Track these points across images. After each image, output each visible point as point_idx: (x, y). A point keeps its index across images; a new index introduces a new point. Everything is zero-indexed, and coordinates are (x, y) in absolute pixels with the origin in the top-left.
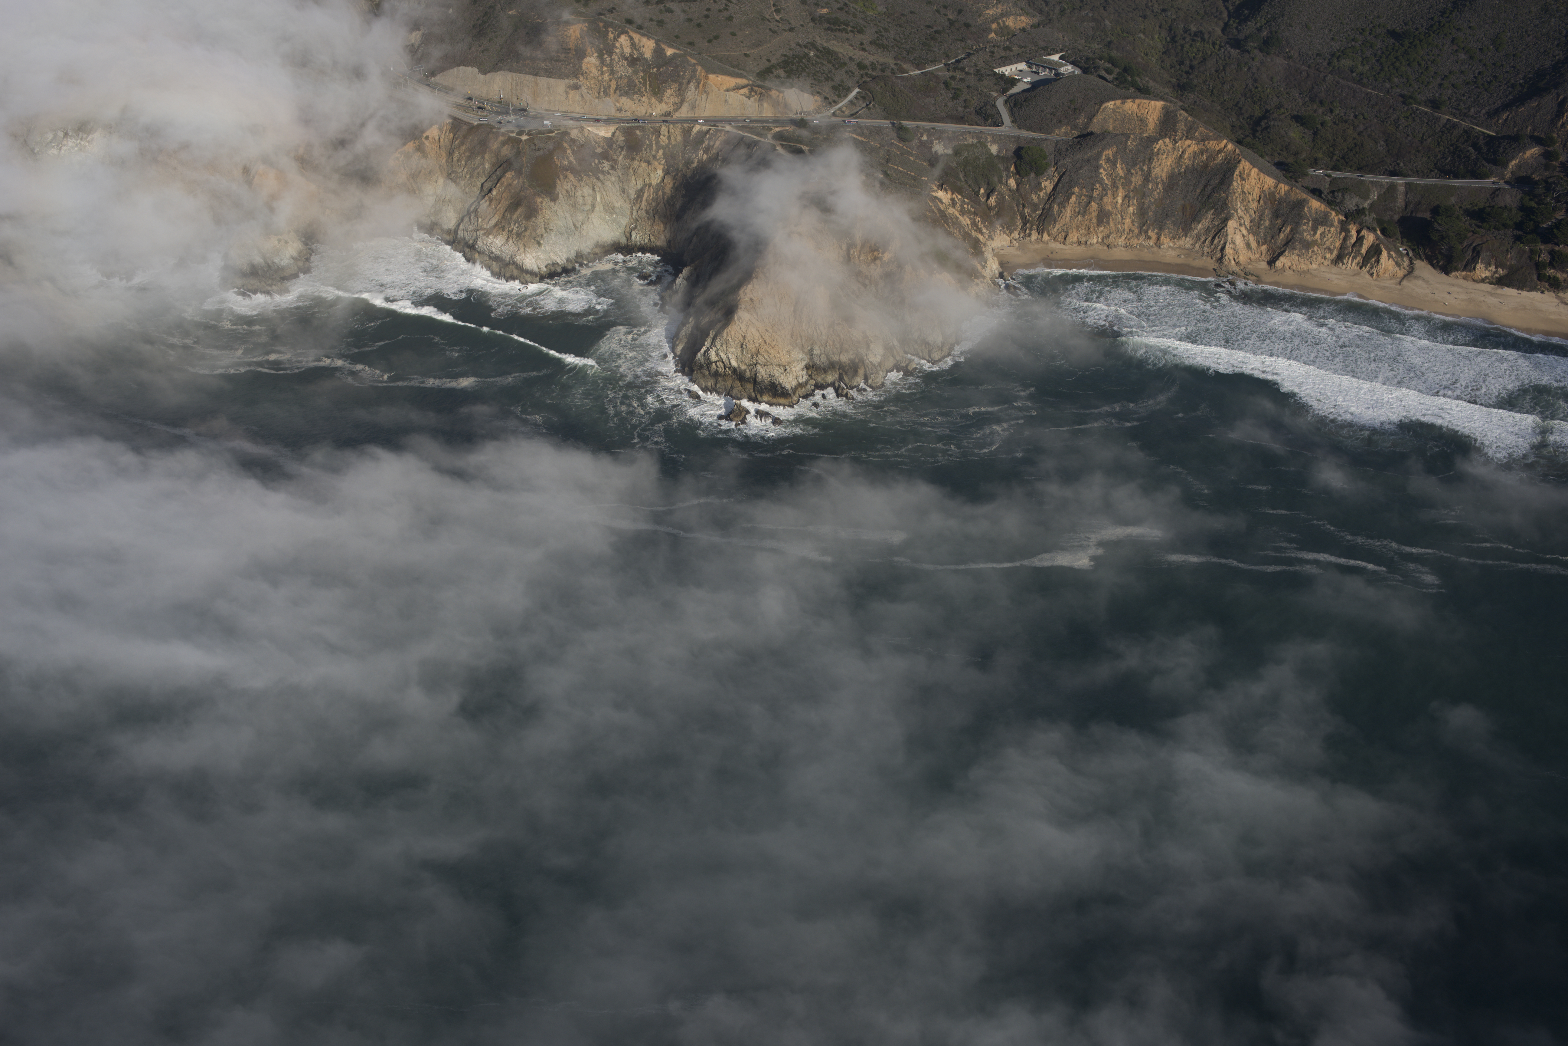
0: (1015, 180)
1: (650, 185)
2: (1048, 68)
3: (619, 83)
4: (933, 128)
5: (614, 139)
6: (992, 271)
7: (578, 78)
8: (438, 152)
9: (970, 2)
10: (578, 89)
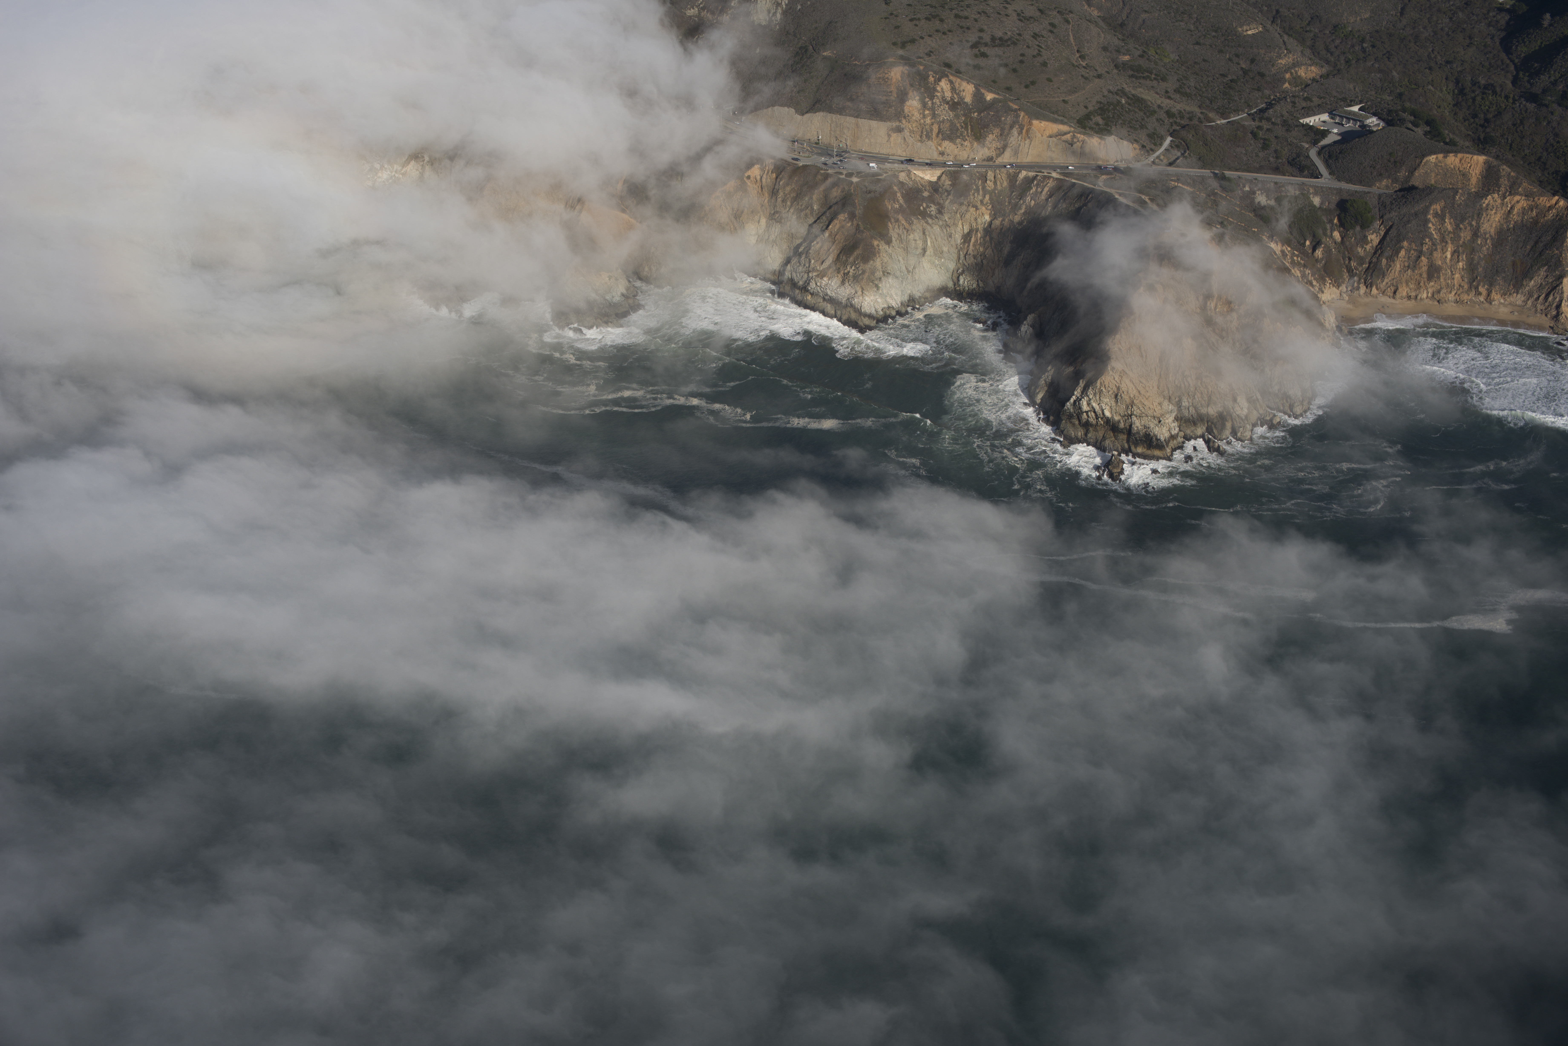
0: (1339, 232)
1: (977, 230)
2: (1354, 120)
3: (942, 127)
4: (1256, 179)
5: (940, 183)
6: (1331, 324)
7: (900, 121)
8: (760, 191)
9: (1262, 52)
10: (900, 132)
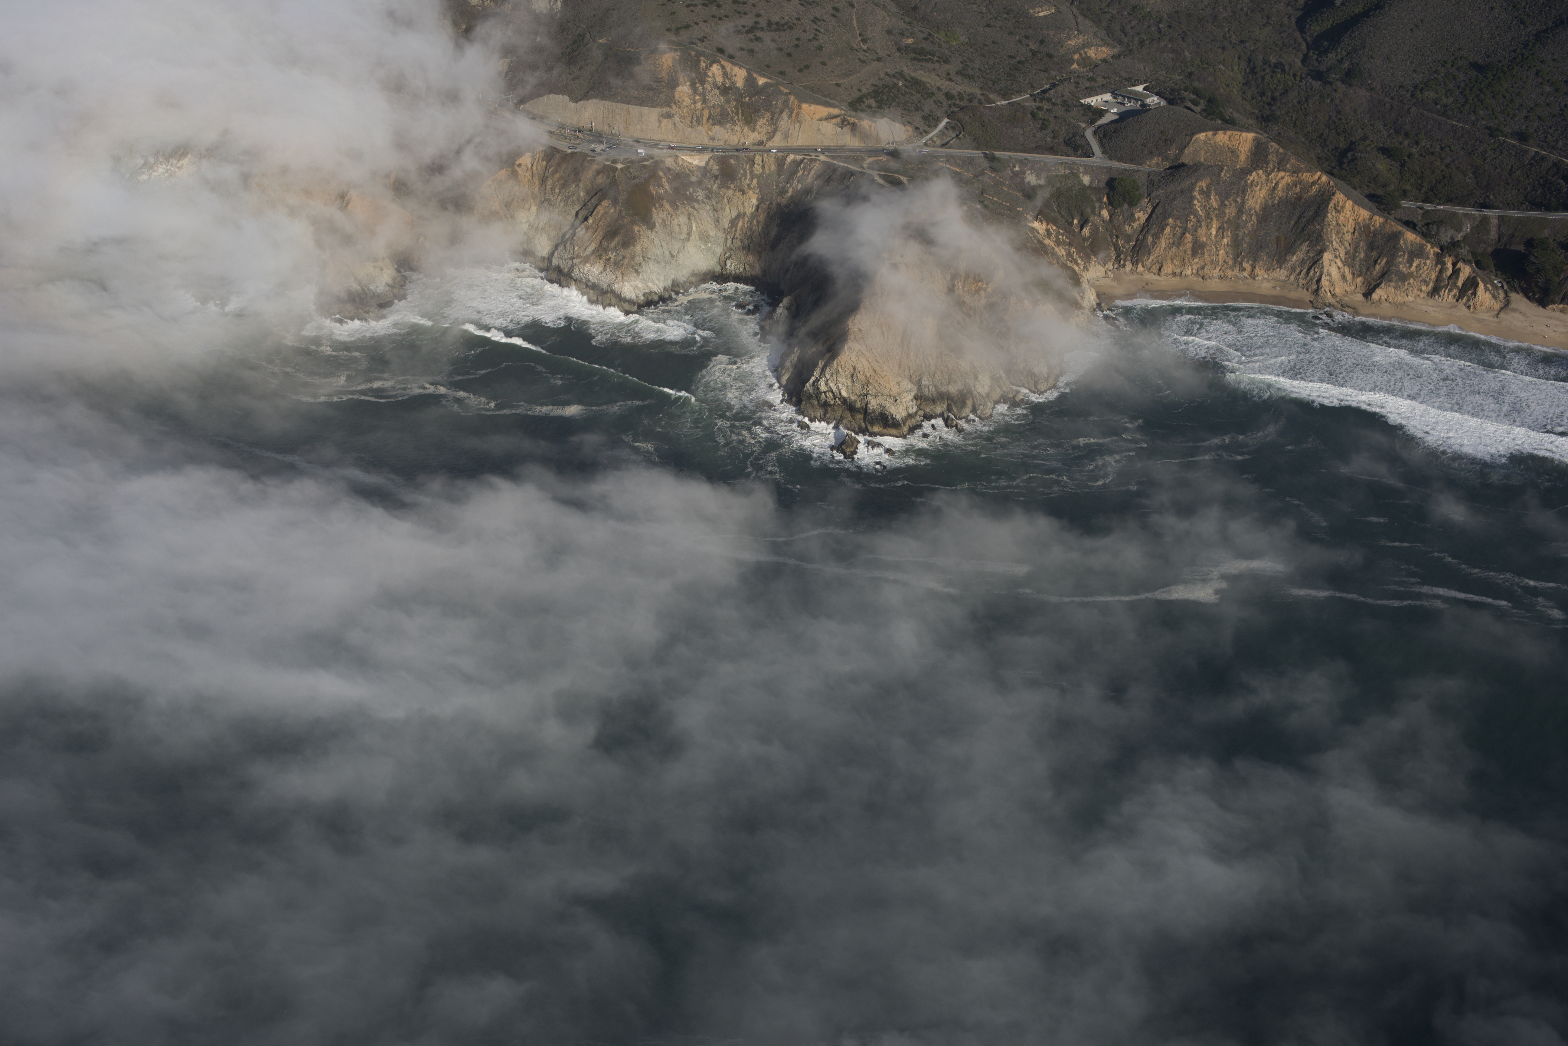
0: (1108, 211)
1: (744, 214)
2: (1134, 99)
3: (712, 112)
4: (1026, 159)
5: (708, 168)
6: (1090, 302)
7: (670, 107)
8: (531, 179)
9: (1052, 33)
10: (671, 118)
